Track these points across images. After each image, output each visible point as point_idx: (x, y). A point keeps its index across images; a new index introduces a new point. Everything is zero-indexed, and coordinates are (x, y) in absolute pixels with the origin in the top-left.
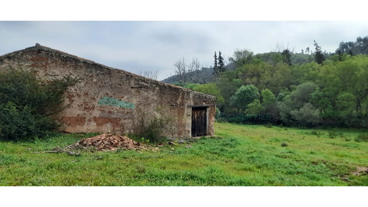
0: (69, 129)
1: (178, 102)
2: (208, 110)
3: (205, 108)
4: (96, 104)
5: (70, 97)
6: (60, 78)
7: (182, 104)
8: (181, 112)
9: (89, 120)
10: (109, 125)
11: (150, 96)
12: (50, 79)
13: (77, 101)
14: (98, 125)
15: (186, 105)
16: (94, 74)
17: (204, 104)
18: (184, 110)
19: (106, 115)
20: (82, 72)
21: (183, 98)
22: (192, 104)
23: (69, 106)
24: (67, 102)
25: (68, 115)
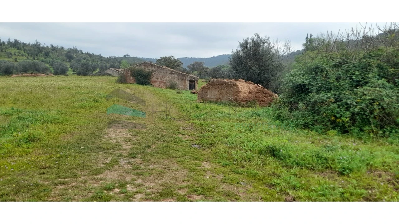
0: (152, 84)
1: (184, 78)
2: (195, 82)
3: (194, 81)
4: (159, 77)
5: (153, 75)
6: (151, 70)
7: (185, 79)
8: (185, 82)
9: (158, 82)
10: (163, 84)
11: (175, 76)
12: (148, 70)
13: (155, 76)
14: (160, 83)
15: (187, 80)
16: (159, 69)
17: (194, 80)
18: (186, 81)
19: (162, 81)
20: (156, 69)
21: (186, 78)
22: (189, 79)
23: (152, 78)
24: (152, 77)
25: (152, 80)
